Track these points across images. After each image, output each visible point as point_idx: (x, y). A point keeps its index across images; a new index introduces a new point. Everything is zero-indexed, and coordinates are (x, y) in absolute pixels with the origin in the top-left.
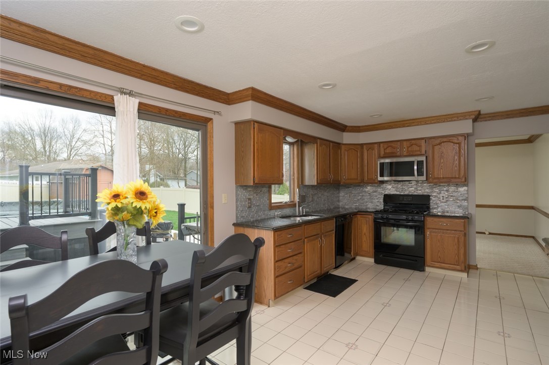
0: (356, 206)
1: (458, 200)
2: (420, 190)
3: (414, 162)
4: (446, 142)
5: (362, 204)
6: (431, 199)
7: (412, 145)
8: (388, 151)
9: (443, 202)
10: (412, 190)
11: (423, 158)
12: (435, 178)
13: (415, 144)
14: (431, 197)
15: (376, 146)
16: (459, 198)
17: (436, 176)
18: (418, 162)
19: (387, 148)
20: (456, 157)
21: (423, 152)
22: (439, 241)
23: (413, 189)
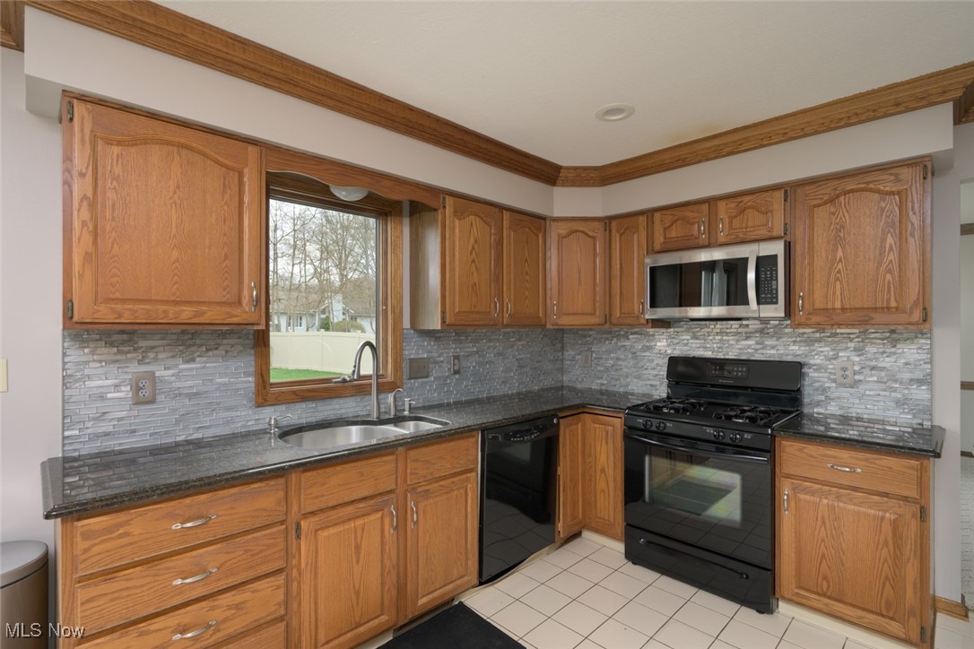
0: (602, 384)
1: (896, 381)
2: (773, 347)
3: (745, 260)
4: (852, 191)
5: (617, 380)
6: (807, 374)
7: (743, 211)
8: (673, 234)
9: (844, 386)
10: (749, 347)
11: (776, 249)
12: (816, 311)
13: (752, 207)
14: (805, 370)
15: (642, 219)
16: (899, 376)
17: (819, 304)
18: (760, 260)
19: (672, 225)
20: (890, 240)
21: (779, 230)
22: (824, 523)
23: (753, 342)
